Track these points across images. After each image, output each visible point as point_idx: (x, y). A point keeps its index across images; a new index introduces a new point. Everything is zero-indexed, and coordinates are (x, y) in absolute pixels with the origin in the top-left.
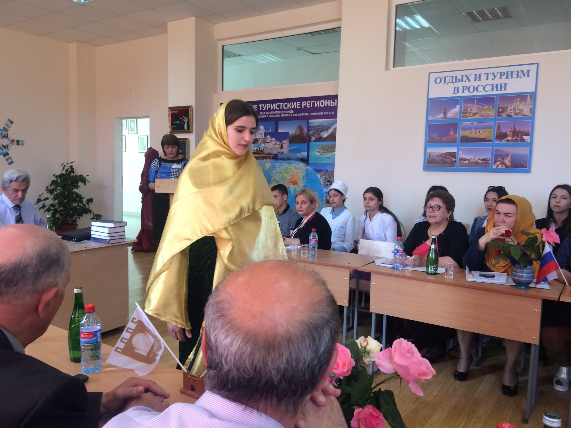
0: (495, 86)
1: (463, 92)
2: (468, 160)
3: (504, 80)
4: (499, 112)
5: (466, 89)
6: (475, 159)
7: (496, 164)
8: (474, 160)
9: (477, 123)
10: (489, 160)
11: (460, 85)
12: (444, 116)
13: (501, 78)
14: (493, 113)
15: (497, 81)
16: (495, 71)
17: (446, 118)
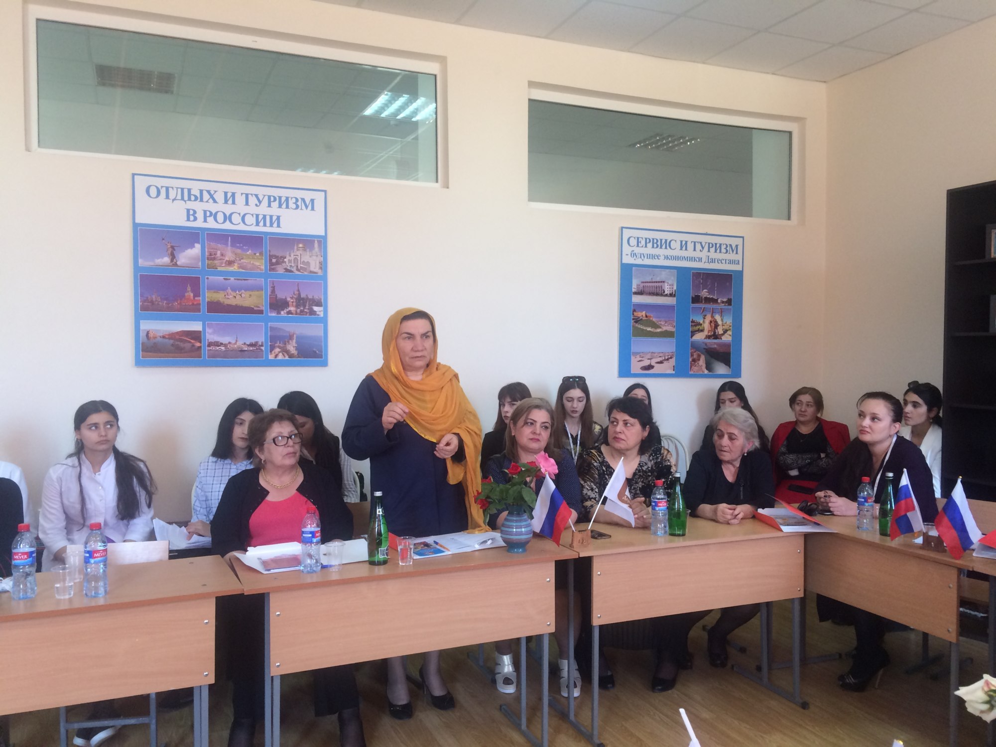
0: (261, 217)
1: (205, 221)
2: (225, 345)
3: (275, 210)
4: (272, 264)
5: (210, 216)
6: (238, 343)
7: (273, 352)
8: (235, 346)
9: (235, 279)
10: (262, 345)
11: (199, 207)
12: (172, 261)
13: (269, 206)
14: (261, 264)
15: (263, 210)
16: (261, 191)
17: (176, 265)
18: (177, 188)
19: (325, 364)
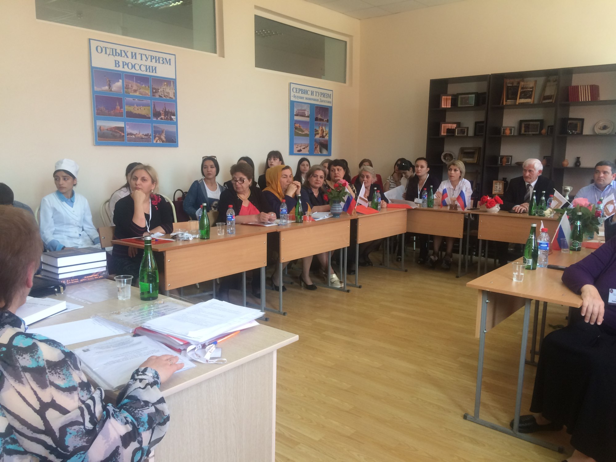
0: (148, 67)
1: (123, 67)
2: (135, 135)
3: (153, 64)
4: (153, 93)
5: (126, 65)
6: (140, 134)
7: (155, 139)
8: (139, 135)
9: (138, 100)
10: (150, 136)
11: (120, 59)
12: (109, 88)
13: (151, 61)
14: (148, 92)
15: (148, 63)
16: (147, 53)
17: (111, 90)
18: (110, 48)
19: (177, 146)
